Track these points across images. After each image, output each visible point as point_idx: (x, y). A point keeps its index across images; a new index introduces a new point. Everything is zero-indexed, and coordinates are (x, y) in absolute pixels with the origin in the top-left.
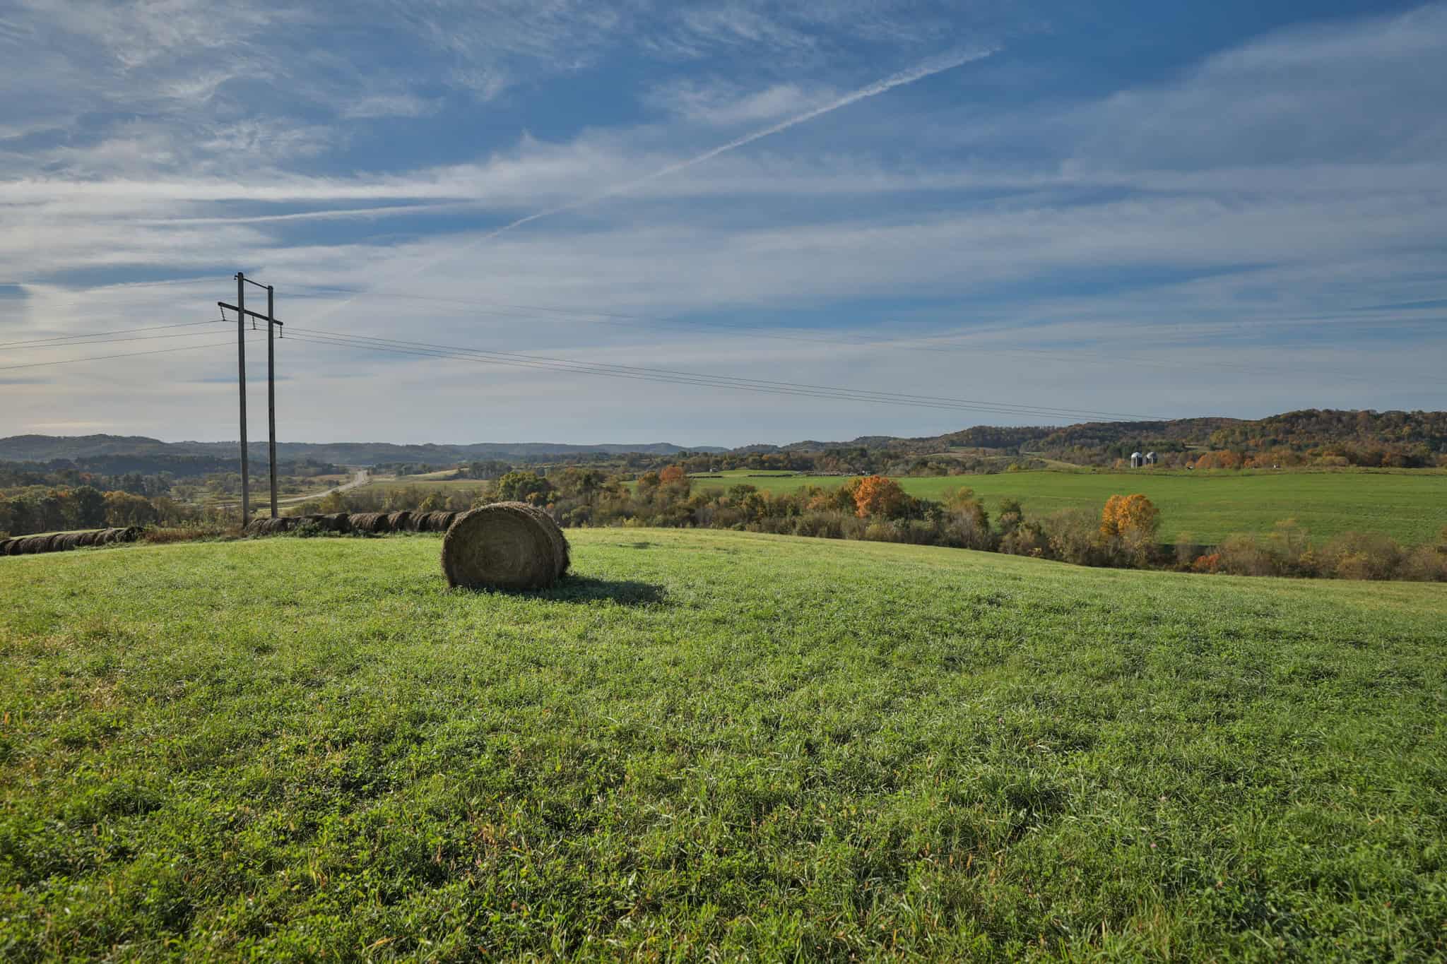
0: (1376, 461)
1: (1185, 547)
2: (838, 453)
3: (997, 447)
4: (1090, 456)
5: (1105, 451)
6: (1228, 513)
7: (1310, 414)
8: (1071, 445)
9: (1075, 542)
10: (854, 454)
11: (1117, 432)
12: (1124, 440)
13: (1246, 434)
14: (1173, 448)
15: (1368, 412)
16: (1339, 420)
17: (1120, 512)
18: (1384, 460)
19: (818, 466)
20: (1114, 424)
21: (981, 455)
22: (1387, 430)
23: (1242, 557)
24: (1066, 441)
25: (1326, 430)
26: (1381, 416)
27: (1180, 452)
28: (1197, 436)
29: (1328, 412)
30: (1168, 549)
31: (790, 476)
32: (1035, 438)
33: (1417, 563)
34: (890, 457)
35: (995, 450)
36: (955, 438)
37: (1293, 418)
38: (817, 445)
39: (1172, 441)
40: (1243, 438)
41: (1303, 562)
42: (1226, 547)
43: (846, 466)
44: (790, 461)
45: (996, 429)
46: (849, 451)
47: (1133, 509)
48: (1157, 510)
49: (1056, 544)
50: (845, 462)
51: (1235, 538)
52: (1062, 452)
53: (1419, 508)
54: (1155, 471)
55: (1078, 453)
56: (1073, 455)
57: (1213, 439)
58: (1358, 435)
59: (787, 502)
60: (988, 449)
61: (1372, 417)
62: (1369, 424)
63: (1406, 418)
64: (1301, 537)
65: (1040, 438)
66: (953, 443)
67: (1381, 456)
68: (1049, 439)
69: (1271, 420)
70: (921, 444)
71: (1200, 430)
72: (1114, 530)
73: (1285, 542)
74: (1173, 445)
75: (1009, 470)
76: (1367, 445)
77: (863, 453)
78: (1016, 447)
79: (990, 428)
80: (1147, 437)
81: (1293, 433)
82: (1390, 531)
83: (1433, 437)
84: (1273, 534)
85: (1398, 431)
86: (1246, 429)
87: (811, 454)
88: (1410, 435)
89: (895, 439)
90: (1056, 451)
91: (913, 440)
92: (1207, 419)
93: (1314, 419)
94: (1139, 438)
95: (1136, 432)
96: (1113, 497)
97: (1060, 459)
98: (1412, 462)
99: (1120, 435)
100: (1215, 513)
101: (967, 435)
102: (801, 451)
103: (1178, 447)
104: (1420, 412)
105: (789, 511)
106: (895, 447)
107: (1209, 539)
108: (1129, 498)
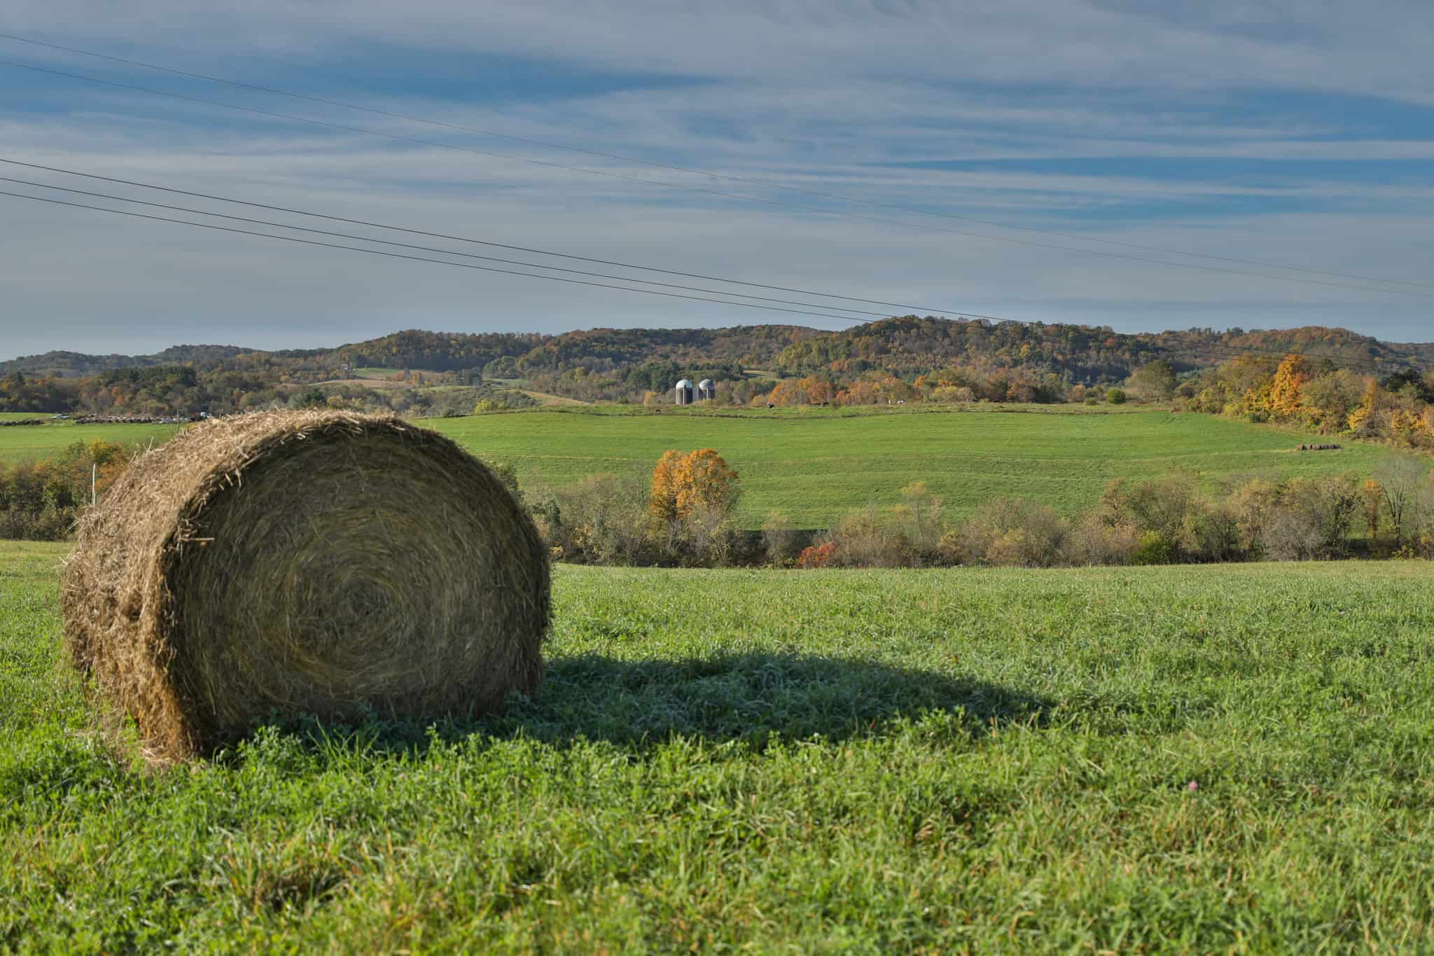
0: (1000, 394)
1: (778, 534)
2: (135, 376)
3: (443, 370)
4: (601, 387)
5: (624, 378)
6: (829, 476)
7: (909, 324)
8: (568, 367)
9: (618, 535)
10: (170, 380)
11: (640, 346)
12: (649, 360)
13: (827, 351)
14: (726, 373)
15: (979, 322)
16: (946, 334)
17: (679, 479)
18: (1009, 392)
19: (90, 402)
20: (634, 332)
21: (414, 383)
22: (1002, 350)
23: (867, 544)
24: (559, 360)
25: (929, 349)
26: (996, 327)
27: (737, 379)
28: (759, 355)
29: (931, 320)
30: (755, 538)
31: (38, 423)
32: (507, 353)
33: (1078, 541)
34: (246, 386)
35: (439, 375)
36: (365, 353)
37: (889, 329)
38: (80, 361)
39: (723, 361)
40: (822, 358)
41: (942, 548)
42: (843, 529)
43: (154, 403)
44: (27, 394)
45: (440, 337)
46: (158, 373)
47: (699, 474)
48: (735, 475)
49: (586, 537)
50: (152, 395)
51: (853, 516)
52: (556, 380)
53: (1066, 461)
54: (720, 410)
55: (581, 381)
56: (573, 386)
57: (781, 359)
58: (968, 357)
59: (42, 477)
60: (426, 374)
61: (985, 329)
62: (981, 342)
63: (1024, 332)
64: (935, 510)
65: (517, 355)
66: (362, 362)
67: (1006, 387)
68: (532, 355)
69: (860, 332)
70: (301, 361)
71: (761, 346)
72: (671, 511)
73: (914, 519)
74: (726, 369)
75: (477, 410)
76: (981, 369)
77: (188, 377)
78: (475, 370)
79: (430, 334)
80: (685, 355)
81: (888, 351)
82: (1037, 497)
83: (1055, 361)
84: (899, 508)
85: (1014, 351)
86: (827, 344)
87: (68, 380)
88: (1029, 359)
89: (247, 351)
90: (545, 377)
91: (283, 354)
92: (771, 328)
93: (914, 331)
94: (673, 357)
95: (668, 348)
96: (667, 454)
97: (554, 391)
98: (1042, 396)
99: (645, 351)
100: (814, 478)
101: (388, 347)
102: (47, 373)
103: (734, 372)
104: (1040, 324)
105: (49, 496)
106: (250, 367)
107: (811, 520)
108: (693, 455)
